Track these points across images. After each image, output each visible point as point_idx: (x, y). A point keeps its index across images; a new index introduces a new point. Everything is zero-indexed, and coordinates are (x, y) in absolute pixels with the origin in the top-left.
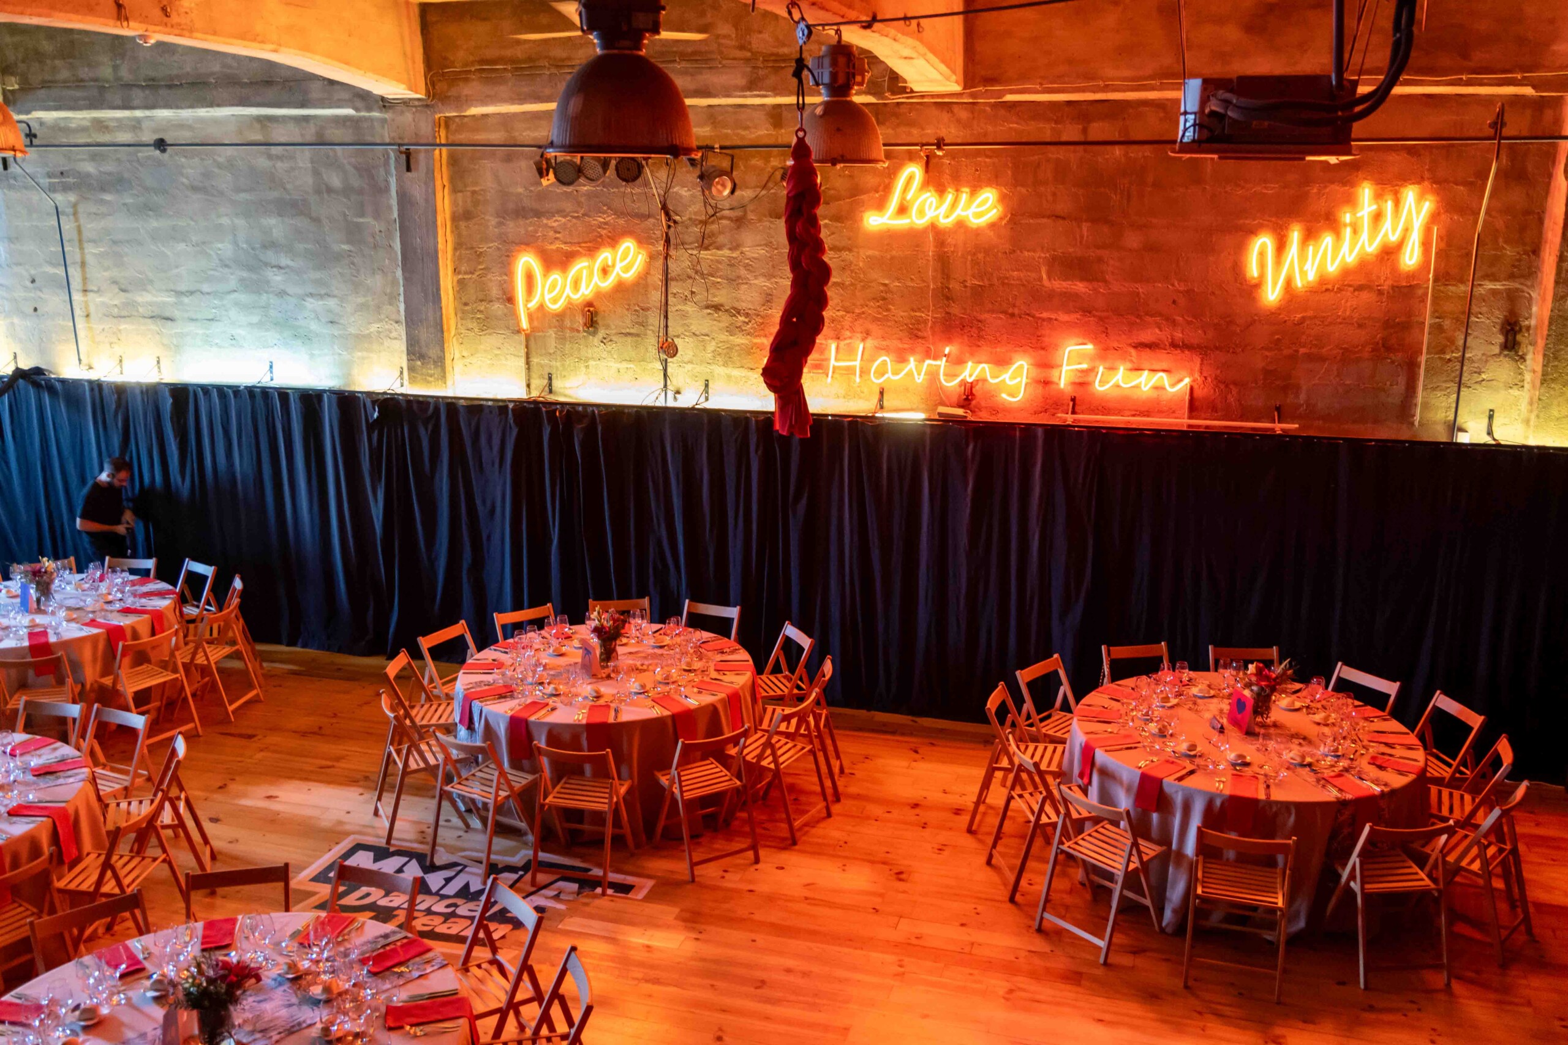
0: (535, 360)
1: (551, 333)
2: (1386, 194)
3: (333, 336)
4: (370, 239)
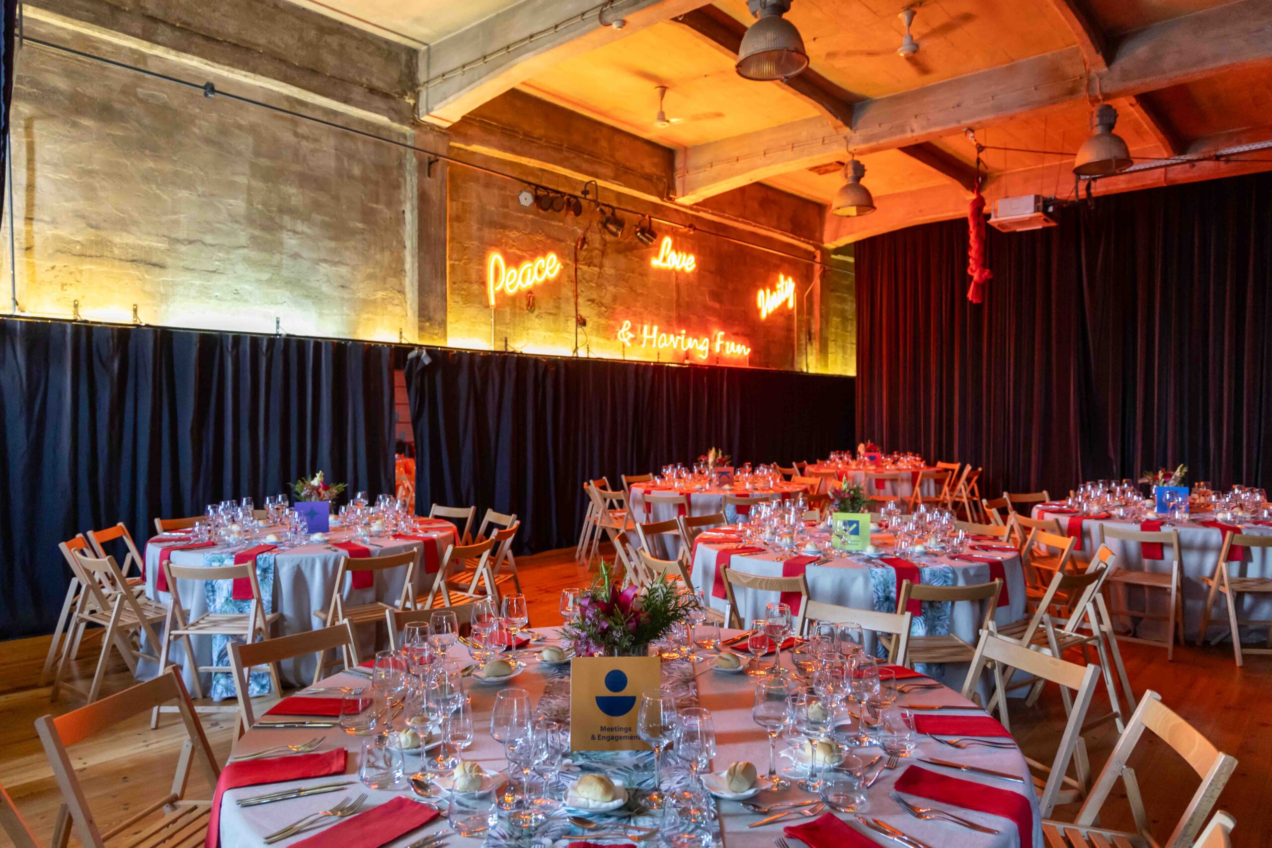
0: (497, 328)
1: (508, 309)
2: (786, 279)
3: (343, 299)
4: (382, 222)
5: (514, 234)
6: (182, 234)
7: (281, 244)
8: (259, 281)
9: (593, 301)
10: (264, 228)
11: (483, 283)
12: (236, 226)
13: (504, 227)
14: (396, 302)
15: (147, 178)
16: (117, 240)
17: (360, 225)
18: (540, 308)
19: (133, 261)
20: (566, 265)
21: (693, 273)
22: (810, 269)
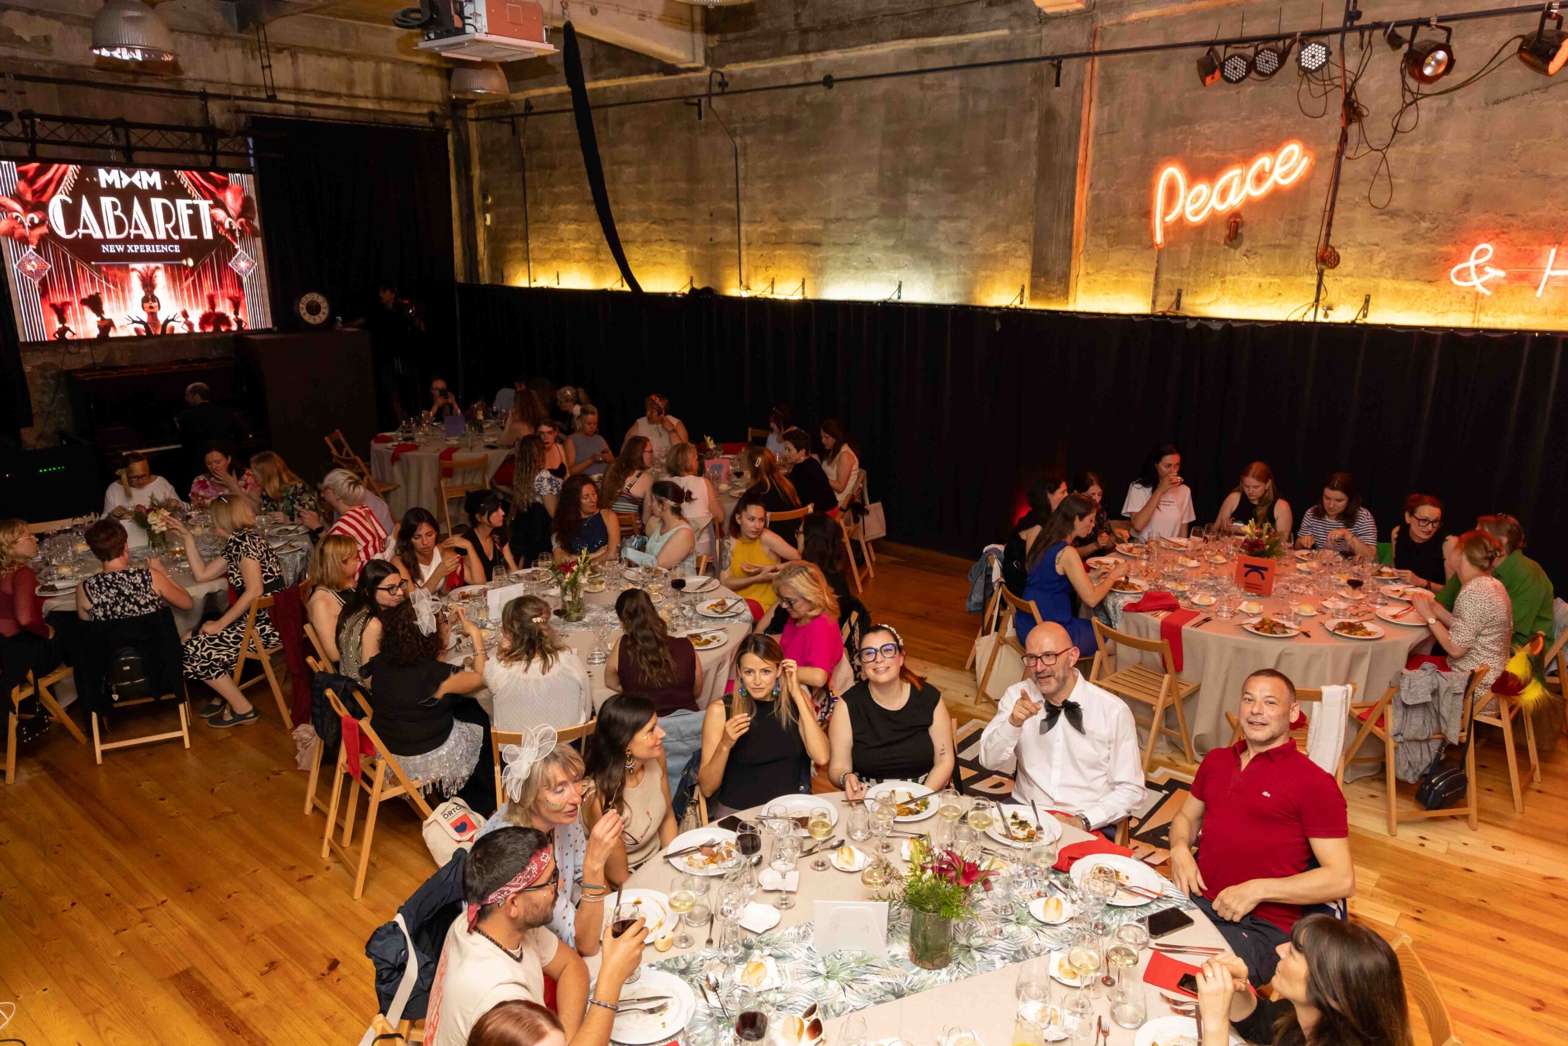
0: (1165, 276)
1: (1187, 247)
3: (960, 256)
4: (1008, 160)
5: (1210, 128)
6: (832, 215)
7: (906, 207)
8: (886, 248)
10: (892, 195)
11: (1146, 214)
12: (870, 198)
13: (1191, 120)
14: (1019, 253)
15: (811, 171)
16: (794, 228)
17: (983, 169)
18: (1253, 239)
20: (1318, 157)
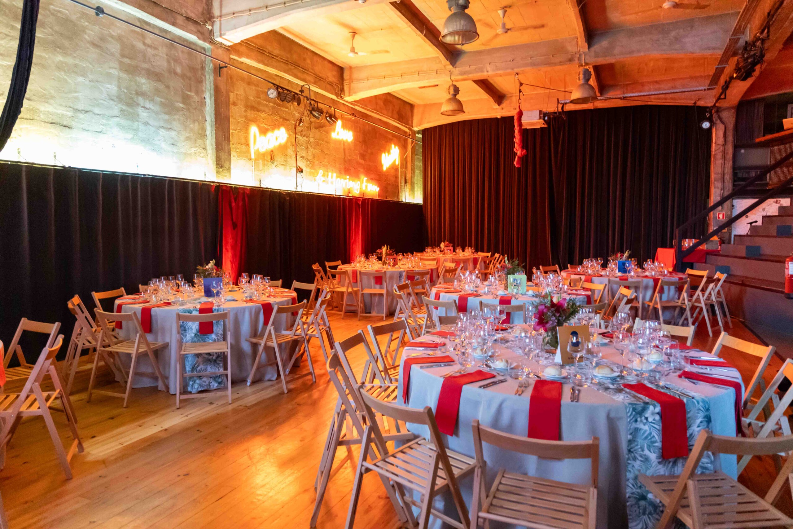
2: (395, 147)
3: (173, 152)
4: (193, 104)
5: (263, 115)
6: (80, 107)
7: (138, 115)
8: (126, 139)
9: (303, 157)
10: (128, 105)
11: (248, 145)
12: (112, 102)
13: (258, 110)
14: (202, 155)
15: (60, 67)
16: (42, 108)
17: (181, 105)
18: (277, 161)
19: (52, 123)
20: (290, 135)
21: (351, 142)
22: (405, 141)
